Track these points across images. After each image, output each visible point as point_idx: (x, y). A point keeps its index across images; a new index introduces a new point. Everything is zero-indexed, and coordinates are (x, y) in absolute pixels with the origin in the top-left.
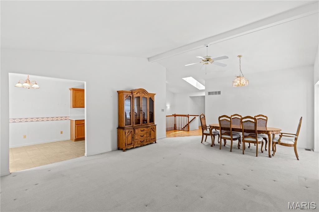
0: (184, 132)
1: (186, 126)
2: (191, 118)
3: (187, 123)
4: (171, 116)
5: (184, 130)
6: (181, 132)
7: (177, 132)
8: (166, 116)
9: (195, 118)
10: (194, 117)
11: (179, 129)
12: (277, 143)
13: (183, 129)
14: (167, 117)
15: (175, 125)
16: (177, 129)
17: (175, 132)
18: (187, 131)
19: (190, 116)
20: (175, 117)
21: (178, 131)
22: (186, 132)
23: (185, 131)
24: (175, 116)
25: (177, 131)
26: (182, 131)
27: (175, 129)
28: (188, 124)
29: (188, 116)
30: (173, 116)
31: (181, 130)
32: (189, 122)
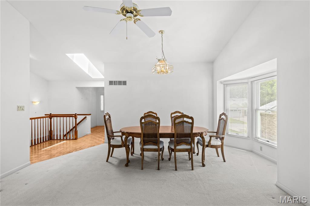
0: (68, 141)
1: (72, 129)
2: (79, 118)
3: (74, 125)
4: (43, 117)
5: (68, 138)
6: (62, 142)
7: (56, 145)
8: (31, 119)
9: (86, 117)
10: (84, 116)
11: (59, 138)
12: (207, 146)
13: (66, 137)
14: (33, 120)
15: (51, 132)
16: (55, 138)
17: (51, 144)
18: (73, 139)
19: (78, 116)
20: (51, 119)
21: (57, 143)
22: (71, 141)
23: (70, 139)
24: (51, 116)
25: (56, 141)
26: (65, 141)
27: (51, 138)
28: (75, 127)
29: (75, 116)
30: (46, 117)
31: (63, 140)
32: (77, 123)
